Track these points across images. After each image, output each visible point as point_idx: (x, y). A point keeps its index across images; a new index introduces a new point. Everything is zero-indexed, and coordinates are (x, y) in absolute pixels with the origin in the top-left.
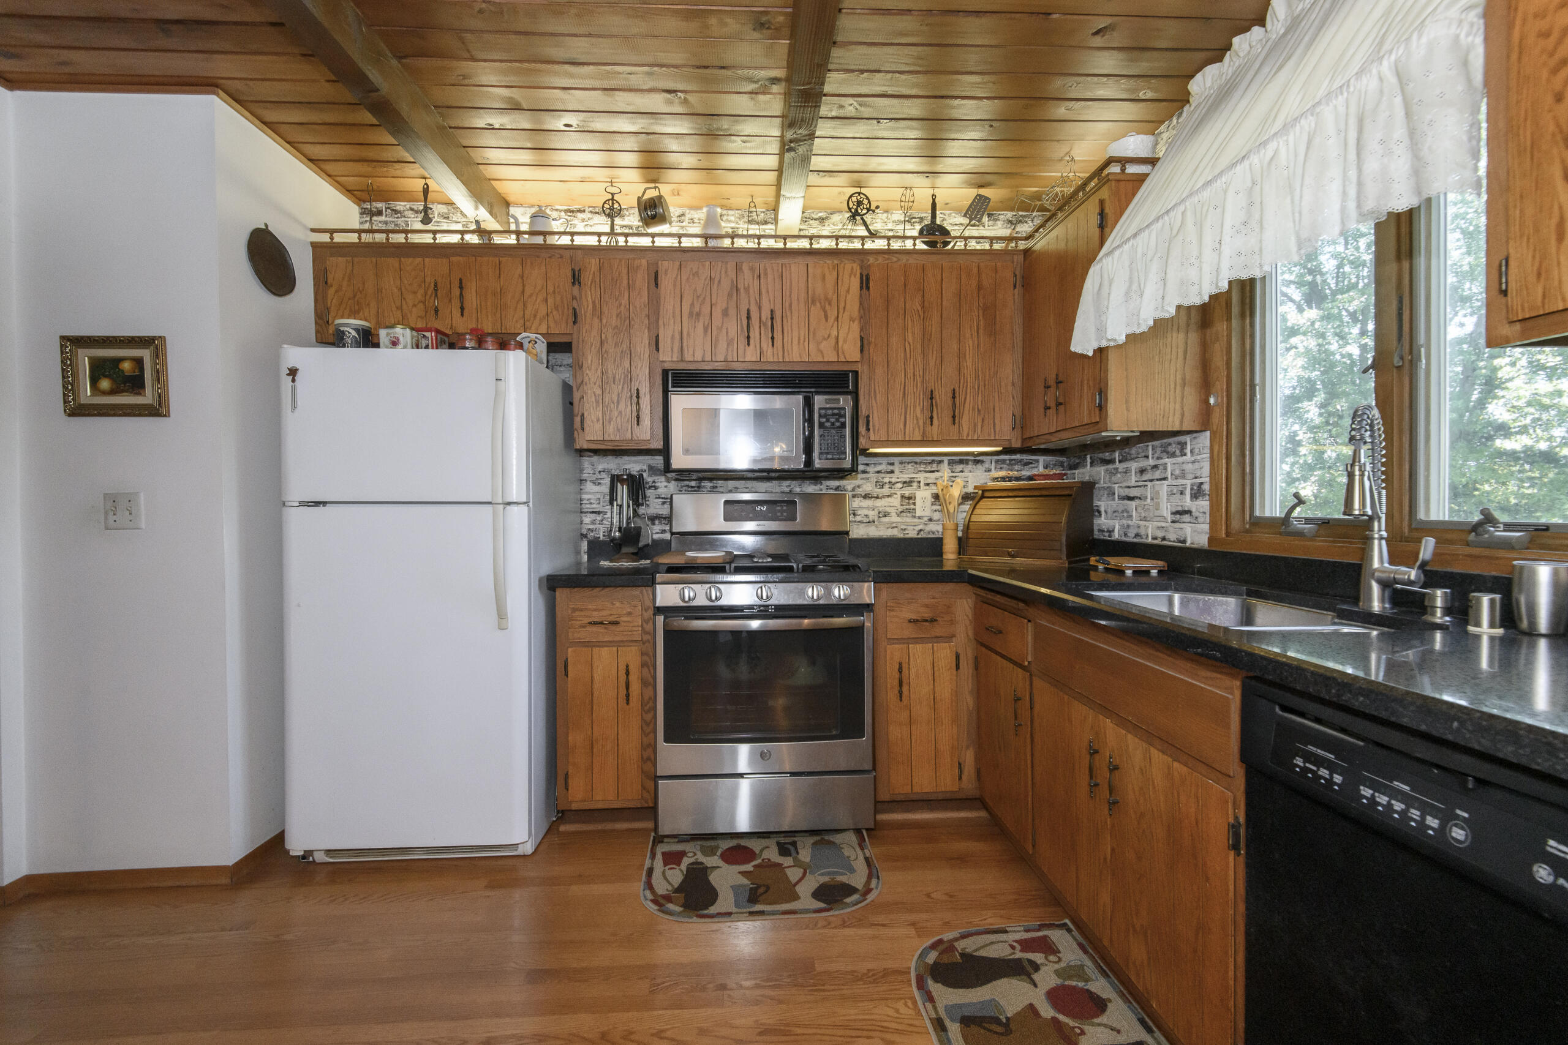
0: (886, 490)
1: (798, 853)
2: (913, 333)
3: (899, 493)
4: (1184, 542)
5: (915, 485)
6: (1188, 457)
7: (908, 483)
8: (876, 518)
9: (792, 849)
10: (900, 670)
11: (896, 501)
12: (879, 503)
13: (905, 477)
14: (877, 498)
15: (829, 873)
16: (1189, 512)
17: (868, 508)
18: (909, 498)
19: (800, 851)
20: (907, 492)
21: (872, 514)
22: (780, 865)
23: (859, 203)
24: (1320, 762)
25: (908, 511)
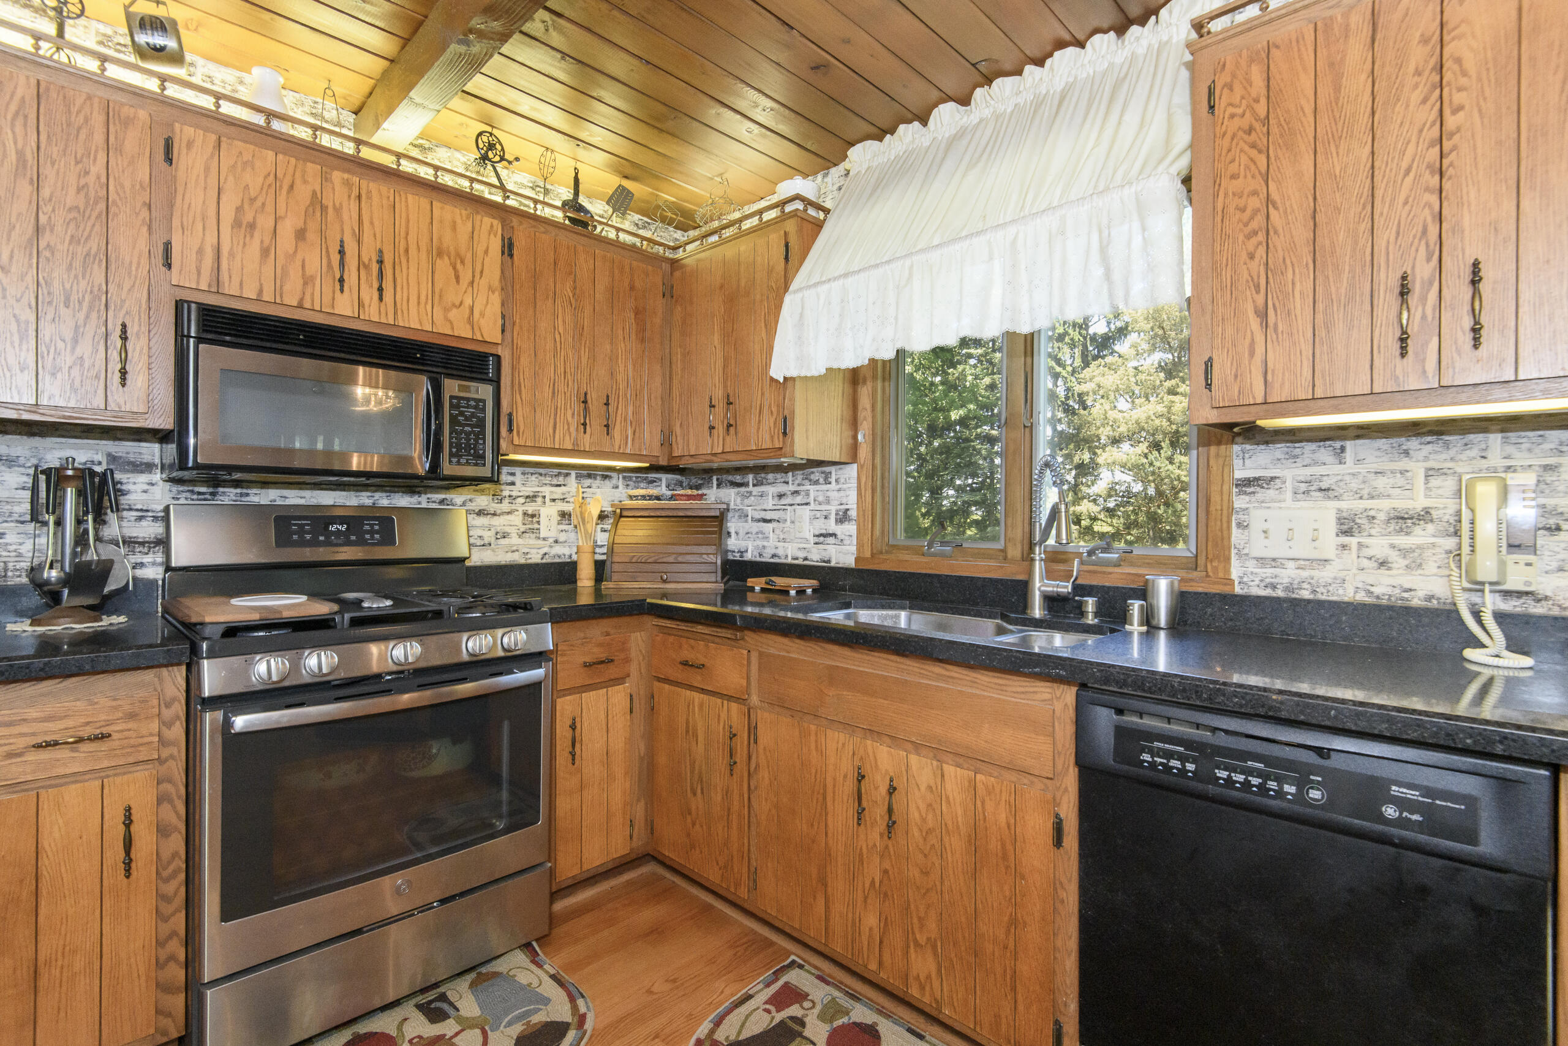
0: (505, 506)
1: (458, 1010)
2: (564, 322)
3: (521, 509)
4: (829, 561)
5: (539, 500)
6: (833, 485)
7: (531, 498)
8: (493, 540)
9: (445, 1006)
10: (573, 727)
11: (517, 519)
12: (496, 521)
13: (528, 490)
14: (494, 514)
15: (518, 1018)
16: (834, 535)
17: (482, 527)
18: (533, 516)
19: (458, 1004)
20: (530, 508)
21: (488, 536)
22: (441, 1037)
23: (491, 147)
24: (1170, 755)
25: (532, 530)
